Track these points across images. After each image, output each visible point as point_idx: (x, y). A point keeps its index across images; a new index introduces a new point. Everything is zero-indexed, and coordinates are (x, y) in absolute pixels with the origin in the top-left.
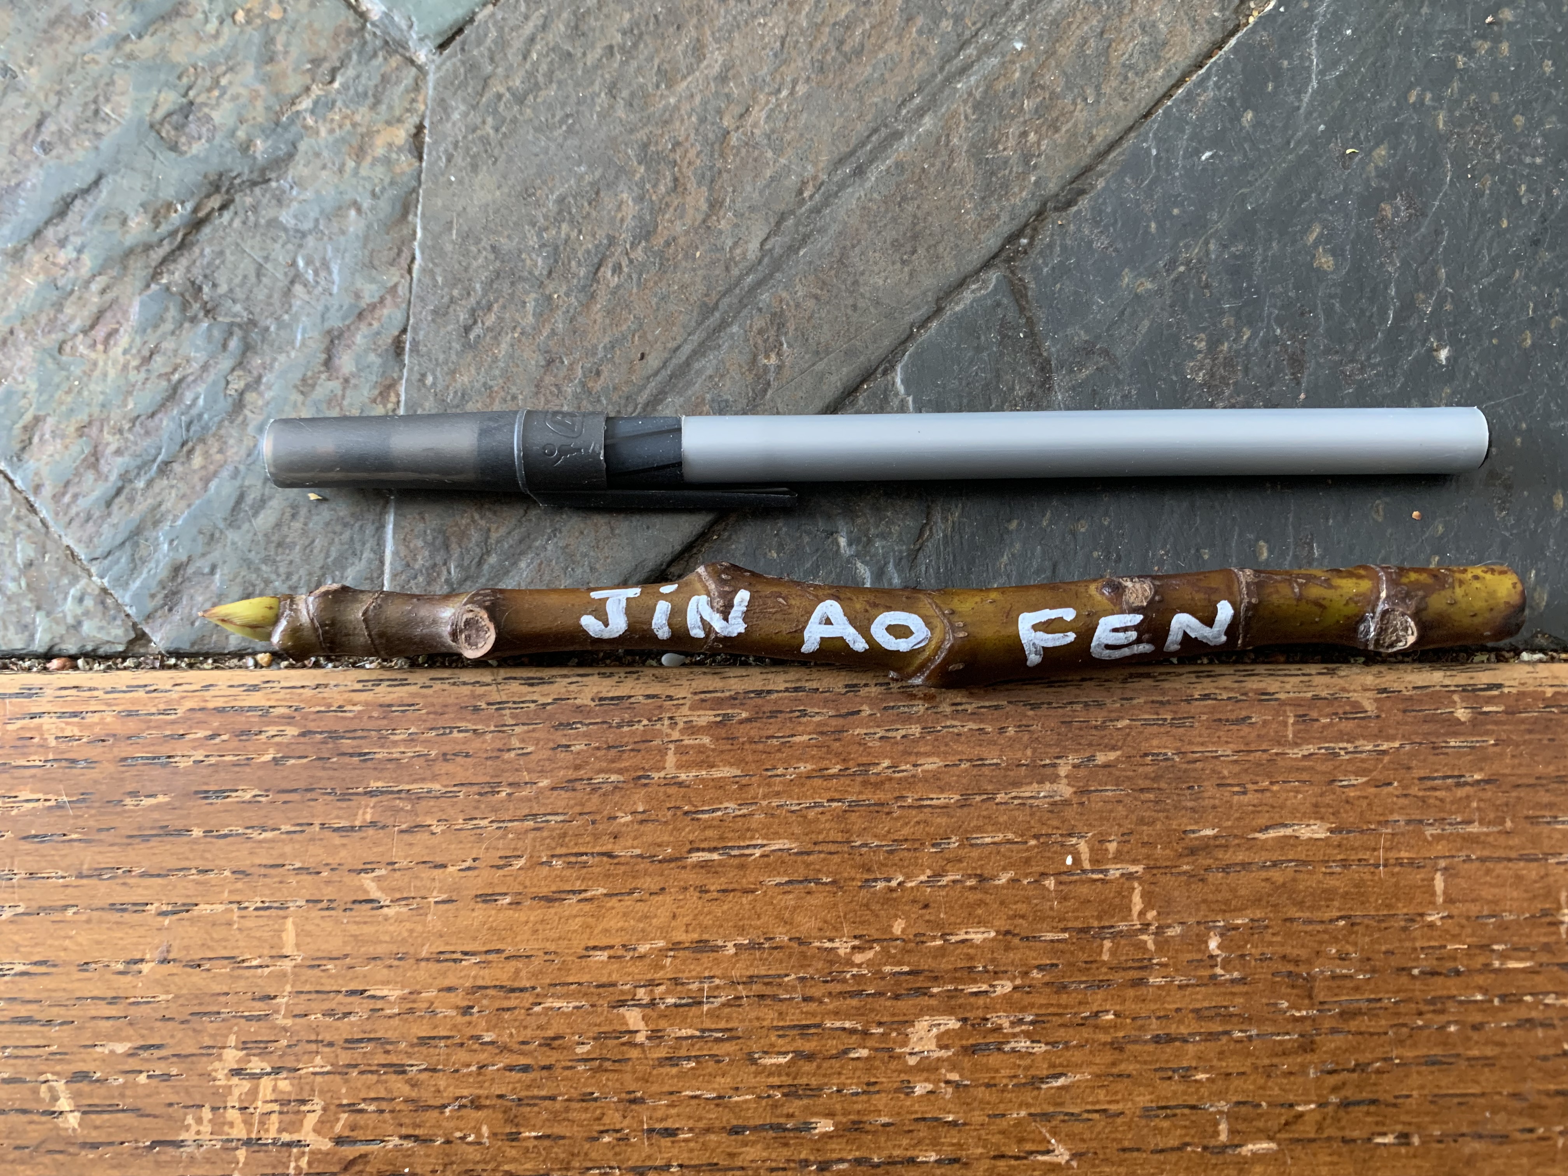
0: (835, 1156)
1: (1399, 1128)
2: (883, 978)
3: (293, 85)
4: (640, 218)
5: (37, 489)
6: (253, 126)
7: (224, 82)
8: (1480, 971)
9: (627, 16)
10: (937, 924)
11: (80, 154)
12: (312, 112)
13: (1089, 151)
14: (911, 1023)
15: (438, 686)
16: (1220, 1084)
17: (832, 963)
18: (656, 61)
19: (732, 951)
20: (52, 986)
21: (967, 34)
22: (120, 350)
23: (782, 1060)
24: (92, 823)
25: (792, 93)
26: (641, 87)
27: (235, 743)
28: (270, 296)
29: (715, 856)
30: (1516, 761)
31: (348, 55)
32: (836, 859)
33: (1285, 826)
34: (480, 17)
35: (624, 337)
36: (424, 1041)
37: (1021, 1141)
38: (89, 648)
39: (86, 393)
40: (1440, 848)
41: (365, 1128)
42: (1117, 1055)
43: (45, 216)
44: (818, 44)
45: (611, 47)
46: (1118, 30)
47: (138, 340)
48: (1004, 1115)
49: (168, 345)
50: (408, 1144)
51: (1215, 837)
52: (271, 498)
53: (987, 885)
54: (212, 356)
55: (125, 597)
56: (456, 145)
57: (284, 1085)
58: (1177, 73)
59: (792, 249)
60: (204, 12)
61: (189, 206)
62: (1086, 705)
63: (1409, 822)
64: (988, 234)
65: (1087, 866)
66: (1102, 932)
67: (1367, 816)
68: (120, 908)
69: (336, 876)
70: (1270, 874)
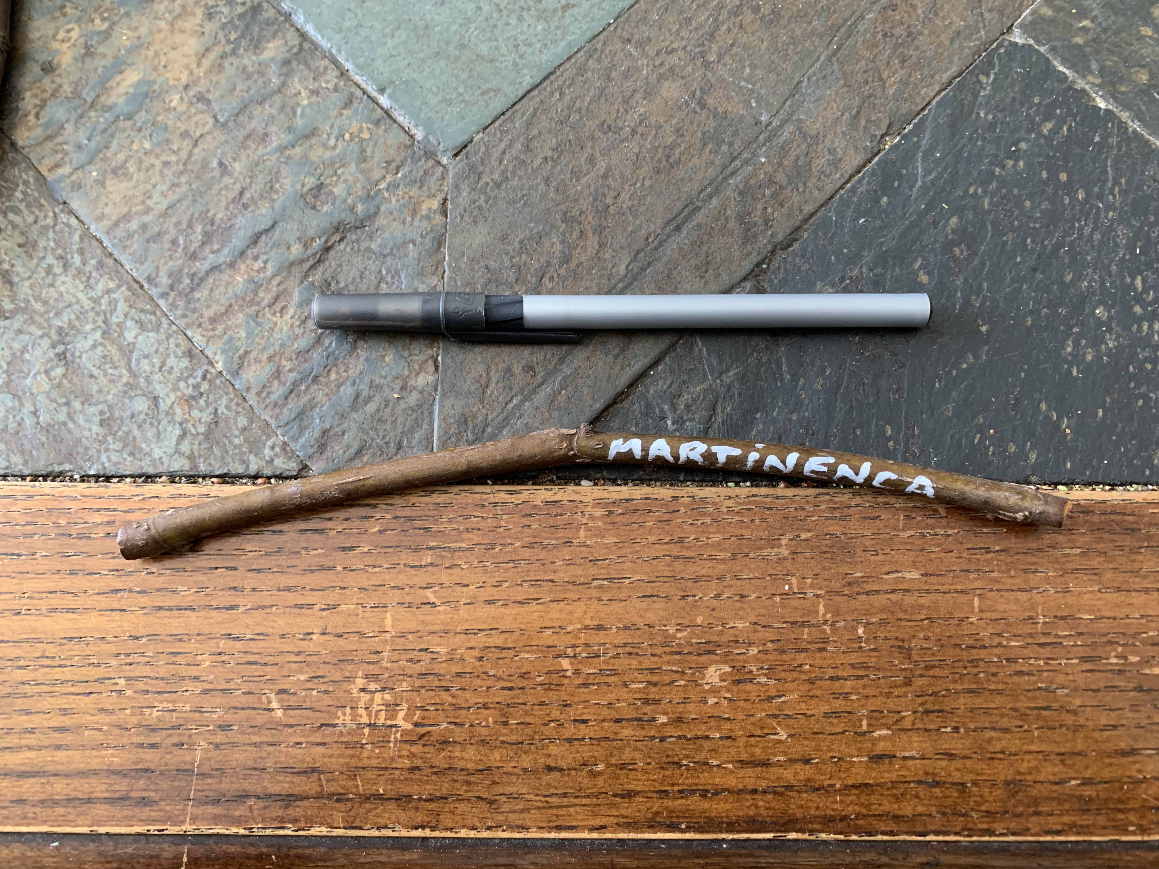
0: (668, 734)
1: (953, 724)
2: (692, 645)
3: (376, 175)
4: (563, 252)
5: (248, 389)
6: (356, 197)
7: (339, 172)
8: (996, 647)
9: (554, 141)
10: (719, 619)
11: (264, 211)
12: (387, 190)
13: (799, 218)
14: (706, 668)
15: (463, 494)
16: (863, 701)
17: (666, 637)
18: (570, 166)
19: (614, 630)
20: (267, 645)
21: (736, 153)
22: (289, 316)
23: (641, 686)
24: (284, 563)
25: (643, 185)
26: (562, 180)
28: (368, 289)
29: (606, 582)
30: (1017, 540)
31: (405, 159)
32: (668, 585)
33: (898, 572)
34: (475, 140)
36: (459, 675)
37: (762, 728)
38: (278, 473)
39: (271, 339)
40: (977, 584)
41: (429, 718)
42: (811, 686)
43: (246, 244)
44: (656, 158)
45: (546, 158)
46: (816, 152)
47: (299, 312)
48: (753, 715)
50: (452, 727)
51: (862, 577)
52: (374, 396)
53: (744, 599)
55: (296, 447)
56: (465, 210)
57: (387, 697)
58: (847, 176)
59: (643, 269)
60: (328, 134)
61: (323, 240)
62: (796, 509)
63: (961, 571)
64: (746, 262)
65: (796, 591)
66: (804, 624)
67: (940, 568)
68: (300, 607)
69: (412, 591)
70: (890, 596)
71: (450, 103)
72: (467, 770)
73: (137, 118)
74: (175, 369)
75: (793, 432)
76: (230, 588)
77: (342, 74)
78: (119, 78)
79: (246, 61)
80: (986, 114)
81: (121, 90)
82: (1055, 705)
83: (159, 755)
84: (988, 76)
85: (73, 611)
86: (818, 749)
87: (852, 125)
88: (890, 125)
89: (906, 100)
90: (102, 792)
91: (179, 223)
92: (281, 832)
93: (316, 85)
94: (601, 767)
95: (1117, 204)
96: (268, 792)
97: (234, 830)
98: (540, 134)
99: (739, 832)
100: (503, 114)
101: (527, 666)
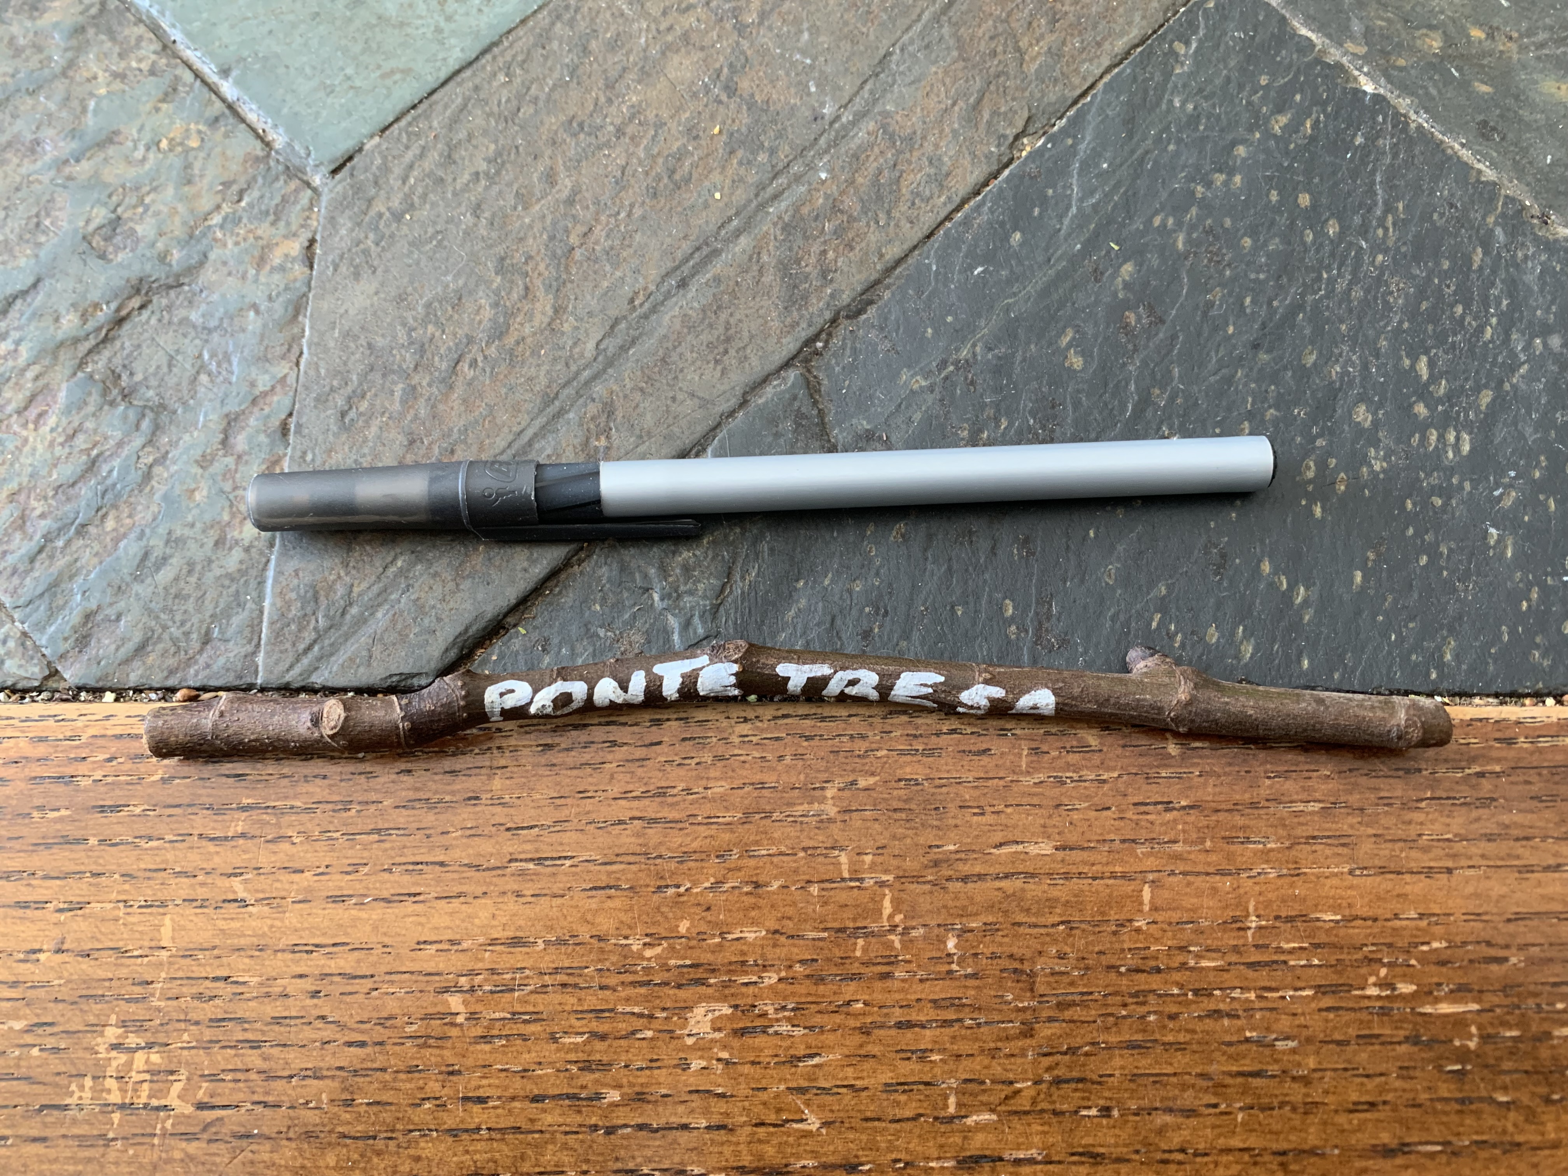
0: (621, 1122)
1: (1102, 1102)
2: (668, 970)
3: (206, 203)
4: (493, 320)
6: (172, 239)
7: (147, 200)
8: (1178, 969)
9: (492, 147)
10: (716, 924)
11: (22, 262)
12: (222, 227)
13: (878, 267)
14: (690, 1008)
16: (951, 1064)
17: (625, 957)
18: (515, 186)
19: (541, 946)
21: (780, 166)
22: (48, 428)
23: (579, 1039)
25: (629, 215)
26: (501, 208)
27: (129, 764)
28: (178, 384)
29: (531, 866)
30: (1217, 790)
31: (254, 178)
32: (633, 868)
33: (1017, 843)
34: (367, 147)
35: (477, 422)
36: (277, 1020)
37: (779, 1110)
38: (10, 683)
39: (17, 466)
40: (1151, 863)
41: (222, 1095)
42: (864, 1038)
44: (653, 174)
45: (477, 174)
46: (910, 163)
47: (64, 421)
48: (765, 1089)
49: (89, 425)
50: (259, 1109)
51: (957, 852)
52: (171, 556)
53: (760, 891)
54: (127, 434)
55: (42, 640)
56: (342, 257)
57: (156, 1058)
58: (957, 200)
59: (623, 349)
60: (134, 141)
61: (113, 306)
62: (852, 738)
63: (1123, 841)
64: (789, 339)
65: (846, 875)
66: (856, 932)
67: (1088, 836)
68: (24, 905)
69: (209, 879)
70: (1002, 884)
71: (330, 91)
75: (854, 612)
77: (165, 47)
79: (15, 29)
80: (1183, 103)
82: (1273, 1069)
84: (1187, 43)
86: (872, 1146)
87: (969, 121)
88: (1030, 119)
89: (1056, 80)
93: (123, 64)
95: (1390, 243)
98: (470, 137)
100: (414, 107)
101: (391, 1006)
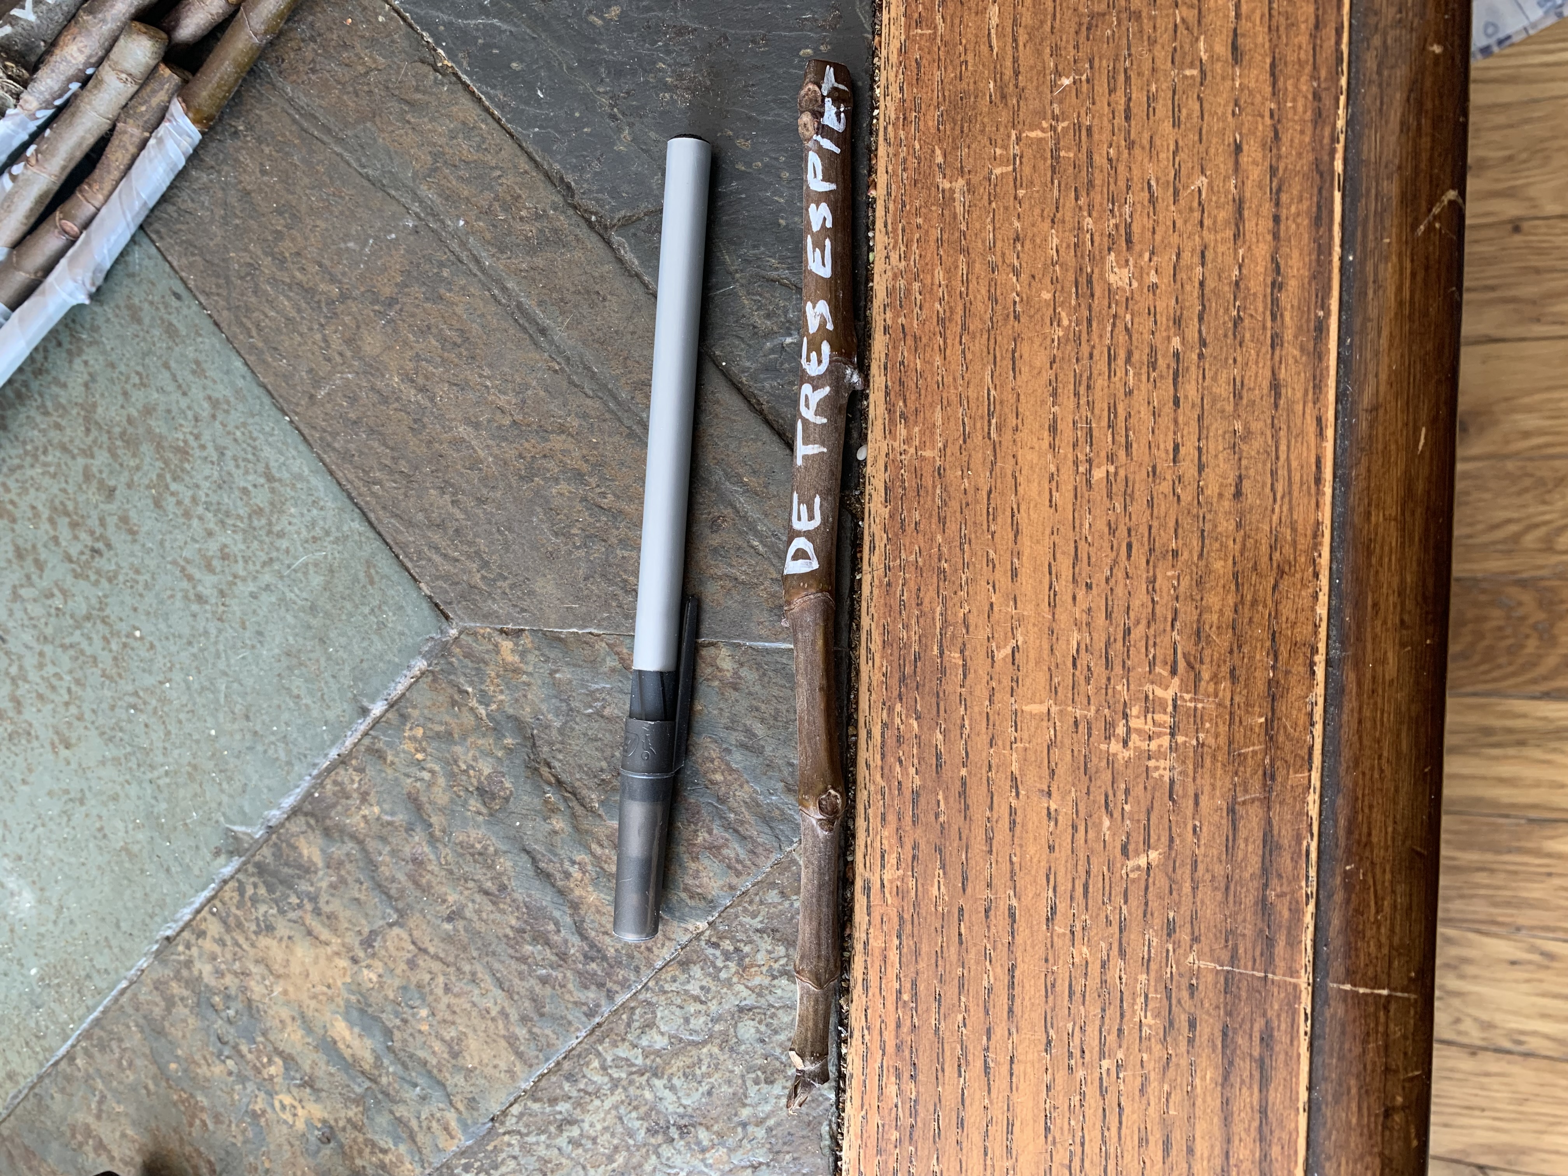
0: (1197, 335)
2: (1079, 305)
3: (468, 719)
4: (568, 480)
5: (732, 888)
6: (495, 746)
7: (464, 767)
9: (432, 491)
10: (1046, 269)
11: (509, 864)
12: (487, 705)
13: (535, 175)
14: (1110, 285)
15: (872, 611)
16: (1160, 75)
17: (1068, 340)
18: (463, 470)
19: (1056, 409)
20: (1063, 870)
21: (452, 258)
24: (955, 845)
25: (489, 378)
26: (481, 481)
27: (905, 747)
29: (994, 421)
31: (450, 682)
32: (999, 338)
33: (989, 35)
34: (428, 593)
36: (1108, 615)
37: (1191, 210)
41: (1165, 655)
42: (1137, 146)
43: (549, 888)
44: (456, 360)
45: (453, 502)
46: (454, 155)
48: (1174, 222)
50: (1178, 625)
51: (995, 81)
52: (745, 725)
53: (1021, 237)
56: (515, 606)
57: (1135, 711)
58: (484, 115)
59: (593, 377)
60: (416, 781)
61: (547, 788)
62: (904, 170)
64: (587, 241)
65: (1011, 168)
66: (1056, 158)
68: (1013, 823)
69: (996, 677)
70: (1021, 44)
71: (382, 625)
72: (1236, 606)
73: (390, 1025)
74: (704, 983)
76: (987, 917)
77: (343, 762)
78: (341, 1045)
79: (324, 885)
81: (356, 1043)
83: (1205, 1017)
85: (1010, 1125)
86: (1222, 133)
87: (422, 109)
88: (423, 62)
89: (393, 41)
90: (1252, 1095)
91: (521, 975)
92: (1314, 856)
93: (355, 795)
94: (1238, 426)
96: (1258, 872)
97: (1308, 919)
98: (423, 510)
99: (1331, 237)
100: (397, 556)
101: (1101, 526)
